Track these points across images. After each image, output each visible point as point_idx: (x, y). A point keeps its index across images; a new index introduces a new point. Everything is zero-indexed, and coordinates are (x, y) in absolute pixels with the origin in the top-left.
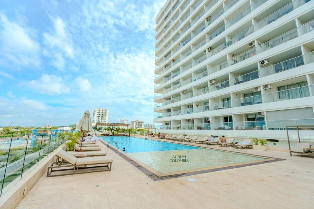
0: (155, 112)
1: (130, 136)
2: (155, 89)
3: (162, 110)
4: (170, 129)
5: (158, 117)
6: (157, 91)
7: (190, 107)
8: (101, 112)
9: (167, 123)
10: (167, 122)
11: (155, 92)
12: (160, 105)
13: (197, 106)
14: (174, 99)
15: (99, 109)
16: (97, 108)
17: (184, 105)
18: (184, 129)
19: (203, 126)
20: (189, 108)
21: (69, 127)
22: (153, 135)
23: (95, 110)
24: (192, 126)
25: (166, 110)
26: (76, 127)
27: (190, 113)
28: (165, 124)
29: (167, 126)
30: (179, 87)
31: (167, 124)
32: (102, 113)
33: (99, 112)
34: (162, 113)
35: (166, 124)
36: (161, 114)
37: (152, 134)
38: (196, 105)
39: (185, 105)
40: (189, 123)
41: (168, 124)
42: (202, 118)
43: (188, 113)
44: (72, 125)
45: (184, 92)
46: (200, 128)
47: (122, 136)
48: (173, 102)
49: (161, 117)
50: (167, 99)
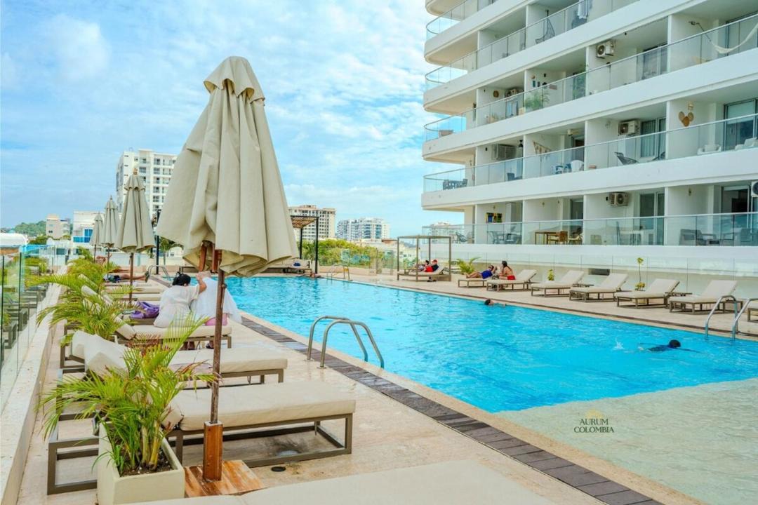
0: (428, 159)
1: (319, 274)
2: (427, 44)
3: (471, 152)
4: (518, 240)
5: (448, 185)
6: (440, 54)
7: (632, 129)
8: (152, 166)
9: (496, 212)
10: (494, 206)
11: (430, 59)
12: (458, 122)
13: (686, 121)
14: (540, 90)
15: (141, 152)
16: (131, 149)
17: (600, 119)
18: (596, 240)
19: (709, 229)
20: (624, 138)
21: (16, 230)
22: (437, 272)
23: (121, 160)
24: (635, 228)
25: (490, 149)
26: (48, 234)
27: (635, 162)
28: (486, 217)
29: (495, 226)
30: (577, 22)
31: (494, 217)
32: (157, 170)
33: (143, 169)
34: (464, 166)
35: (490, 216)
36: (457, 171)
37: (435, 268)
38: (682, 113)
39: (608, 121)
40: (623, 209)
41: (500, 216)
42: (703, 188)
43: (624, 161)
44: (27, 223)
45: (606, 50)
46: (694, 237)
47: (282, 275)
48: (537, 104)
49: (465, 183)
50: (496, 94)
